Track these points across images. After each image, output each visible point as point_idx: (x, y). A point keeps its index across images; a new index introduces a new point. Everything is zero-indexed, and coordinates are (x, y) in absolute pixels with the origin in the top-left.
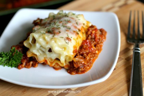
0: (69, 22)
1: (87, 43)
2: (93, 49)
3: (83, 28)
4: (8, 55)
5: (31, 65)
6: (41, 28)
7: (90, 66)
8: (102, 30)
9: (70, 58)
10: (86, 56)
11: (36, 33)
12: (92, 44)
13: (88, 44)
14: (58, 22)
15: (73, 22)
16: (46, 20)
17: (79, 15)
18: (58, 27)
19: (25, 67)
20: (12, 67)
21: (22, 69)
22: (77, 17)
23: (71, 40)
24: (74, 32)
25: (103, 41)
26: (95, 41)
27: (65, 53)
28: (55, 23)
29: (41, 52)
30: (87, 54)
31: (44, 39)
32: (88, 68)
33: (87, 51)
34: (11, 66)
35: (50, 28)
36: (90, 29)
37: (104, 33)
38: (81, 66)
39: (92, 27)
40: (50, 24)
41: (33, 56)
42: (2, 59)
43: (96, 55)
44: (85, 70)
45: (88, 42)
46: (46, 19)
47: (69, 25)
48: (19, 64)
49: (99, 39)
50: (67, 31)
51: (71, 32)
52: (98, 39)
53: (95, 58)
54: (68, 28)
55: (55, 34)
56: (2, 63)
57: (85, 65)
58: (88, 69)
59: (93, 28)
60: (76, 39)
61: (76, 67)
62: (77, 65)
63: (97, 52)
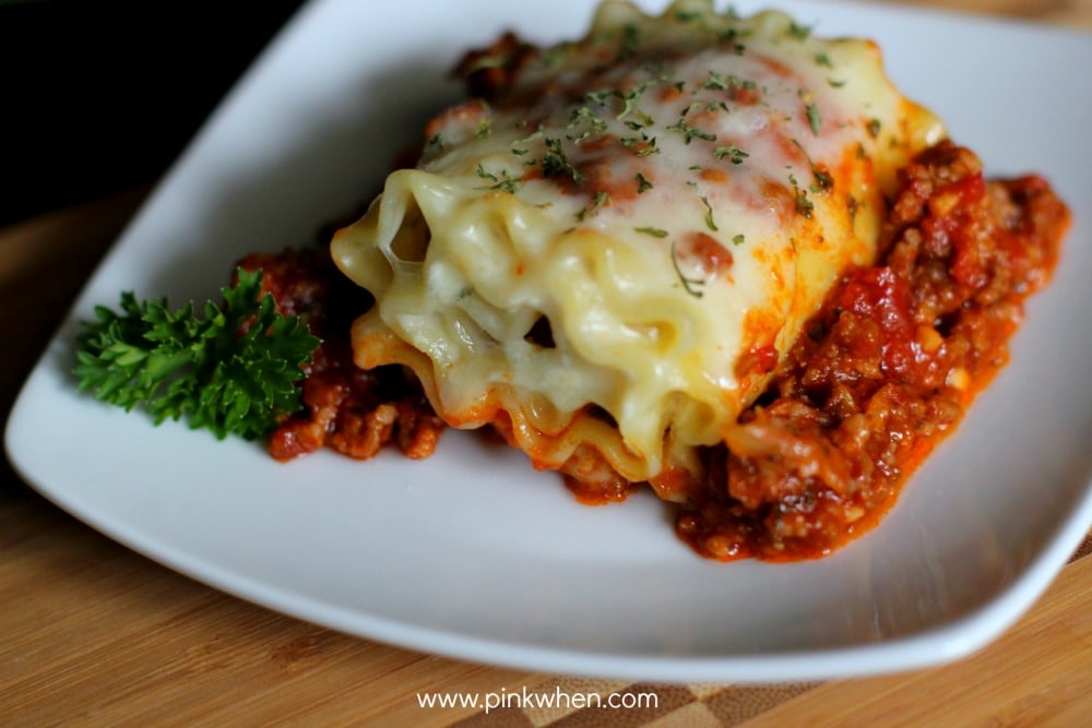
0: (741, 95)
1: (875, 293)
2: (923, 351)
3: (859, 165)
4: (193, 333)
5: (376, 438)
6: (493, 127)
7: (868, 504)
8: (1029, 191)
9: (705, 414)
10: (849, 410)
11: (437, 172)
12: (916, 310)
13: (886, 302)
14: (642, 90)
15: (780, 101)
16: (559, 63)
17: (841, 41)
18: (638, 134)
19: (330, 443)
20: (221, 435)
21: (301, 456)
22: (822, 60)
23: (727, 260)
24: (773, 188)
25: (1022, 288)
26: (953, 281)
27: (665, 373)
28: (619, 97)
29: (467, 340)
30: (866, 392)
31: (500, 230)
32: (854, 514)
33: (870, 369)
34: (219, 423)
35: (569, 138)
36: (916, 179)
37: (1040, 219)
38: (789, 493)
39: (943, 154)
40: (575, 97)
41: (404, 359)
42: (143, 364)
43: (941, 409)
44: (819, 531)
45: (887, 285)
46: (564, 47)
47: (736, 124)
48: (279, 419)
49: (990, 271)
50: (706, 174)
51: (738, 193)
52: (977, 264)
53: (927, 430)
54: (724, 154)
55: (603, 198)
56: (139, 394)
57: (829, 494)
58: (848, 526)
59: (944, 173)
60: (782, 257)
61: (744, 499)
62: (758, 484)
63: (957, 378)
